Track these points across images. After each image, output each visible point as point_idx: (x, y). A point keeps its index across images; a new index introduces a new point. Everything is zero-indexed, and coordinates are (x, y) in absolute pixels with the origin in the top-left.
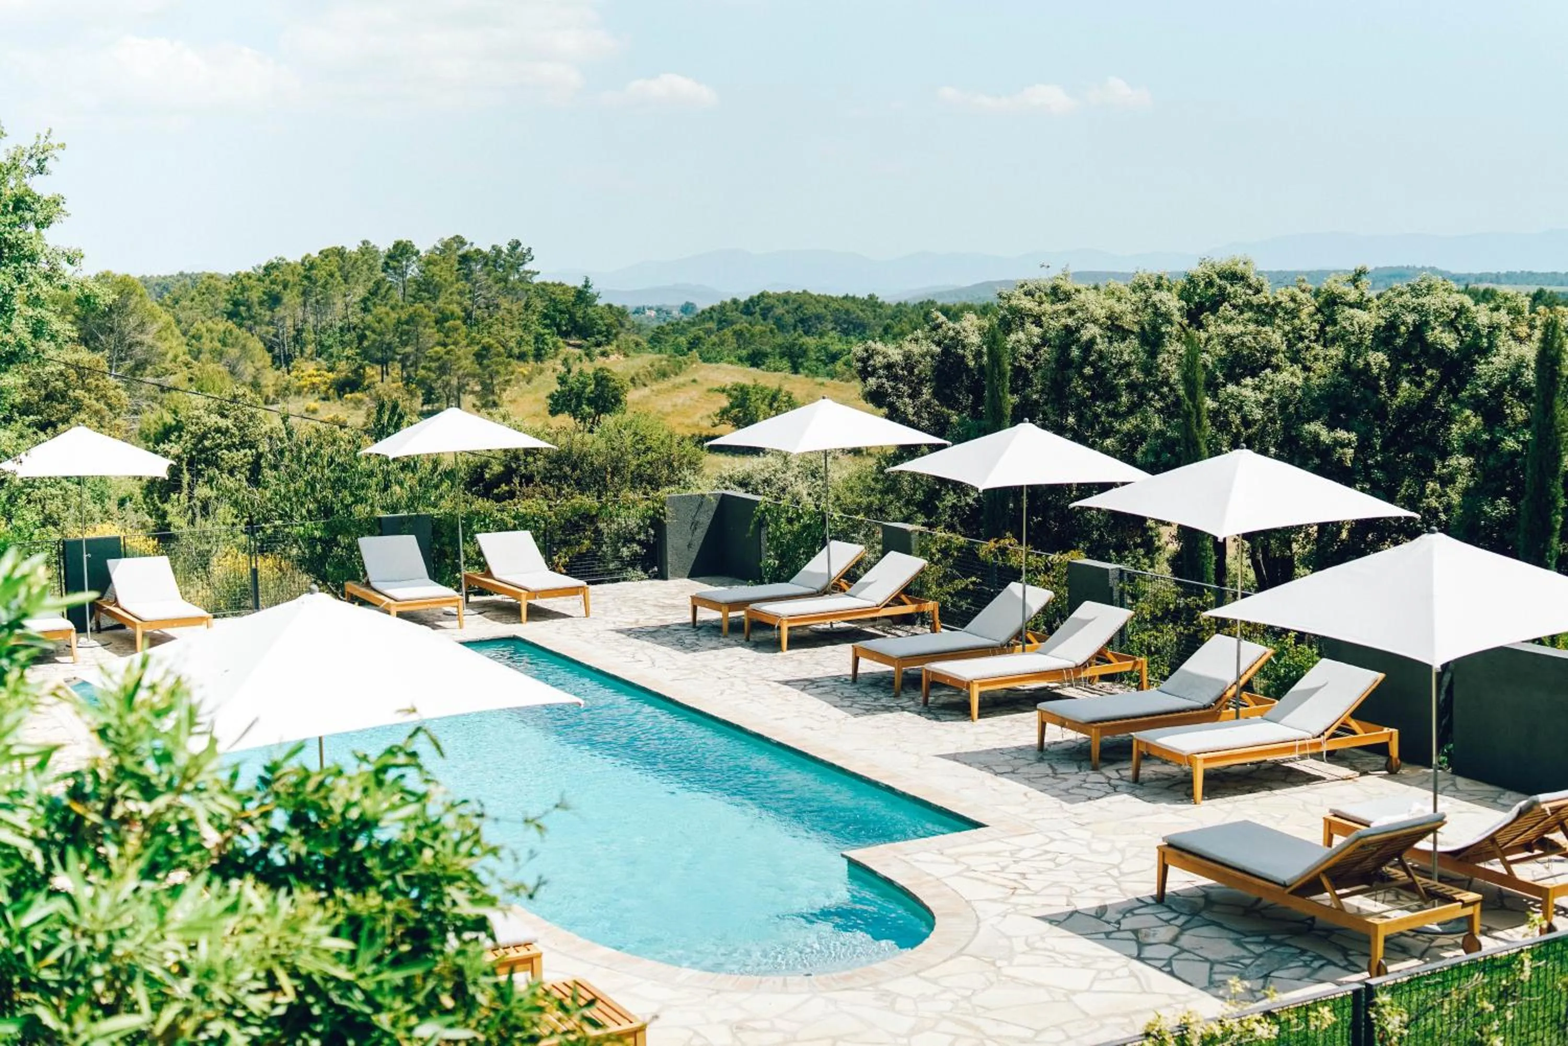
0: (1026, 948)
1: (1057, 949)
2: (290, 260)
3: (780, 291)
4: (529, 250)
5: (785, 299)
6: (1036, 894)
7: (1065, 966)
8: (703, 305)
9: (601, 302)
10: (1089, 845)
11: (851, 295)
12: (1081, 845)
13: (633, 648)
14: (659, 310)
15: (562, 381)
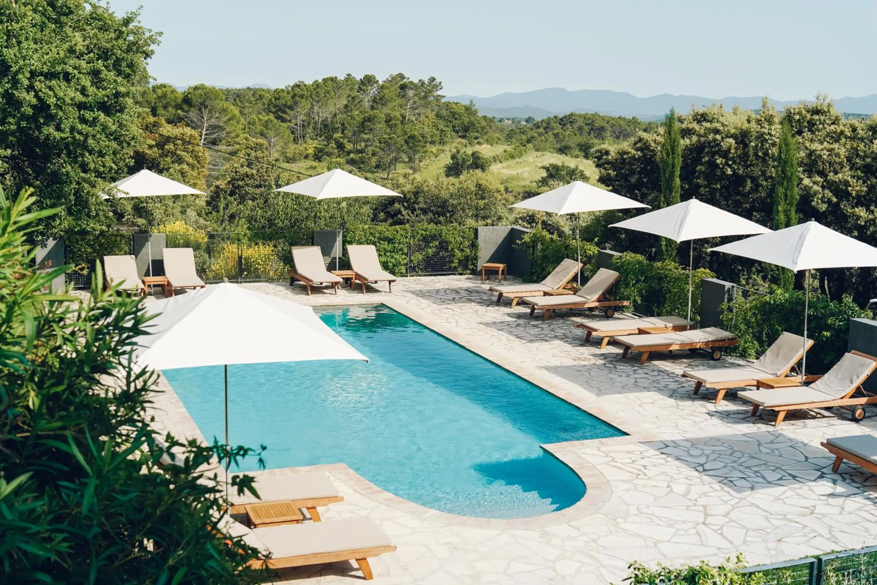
0: (637, 512)
1: (656, 514)
2: (307, 83)
3: (582, 112)
4: (440, 83)
5: (584, 117)
6: (650, 479)
7: (658, 525)
8: (538, 118)
9: (480, 114)
10: (688, 452)
11: (623, 116)
12: (684, 451)
13: (447, 315)
14: (513, 120)
15: (453, 157)
